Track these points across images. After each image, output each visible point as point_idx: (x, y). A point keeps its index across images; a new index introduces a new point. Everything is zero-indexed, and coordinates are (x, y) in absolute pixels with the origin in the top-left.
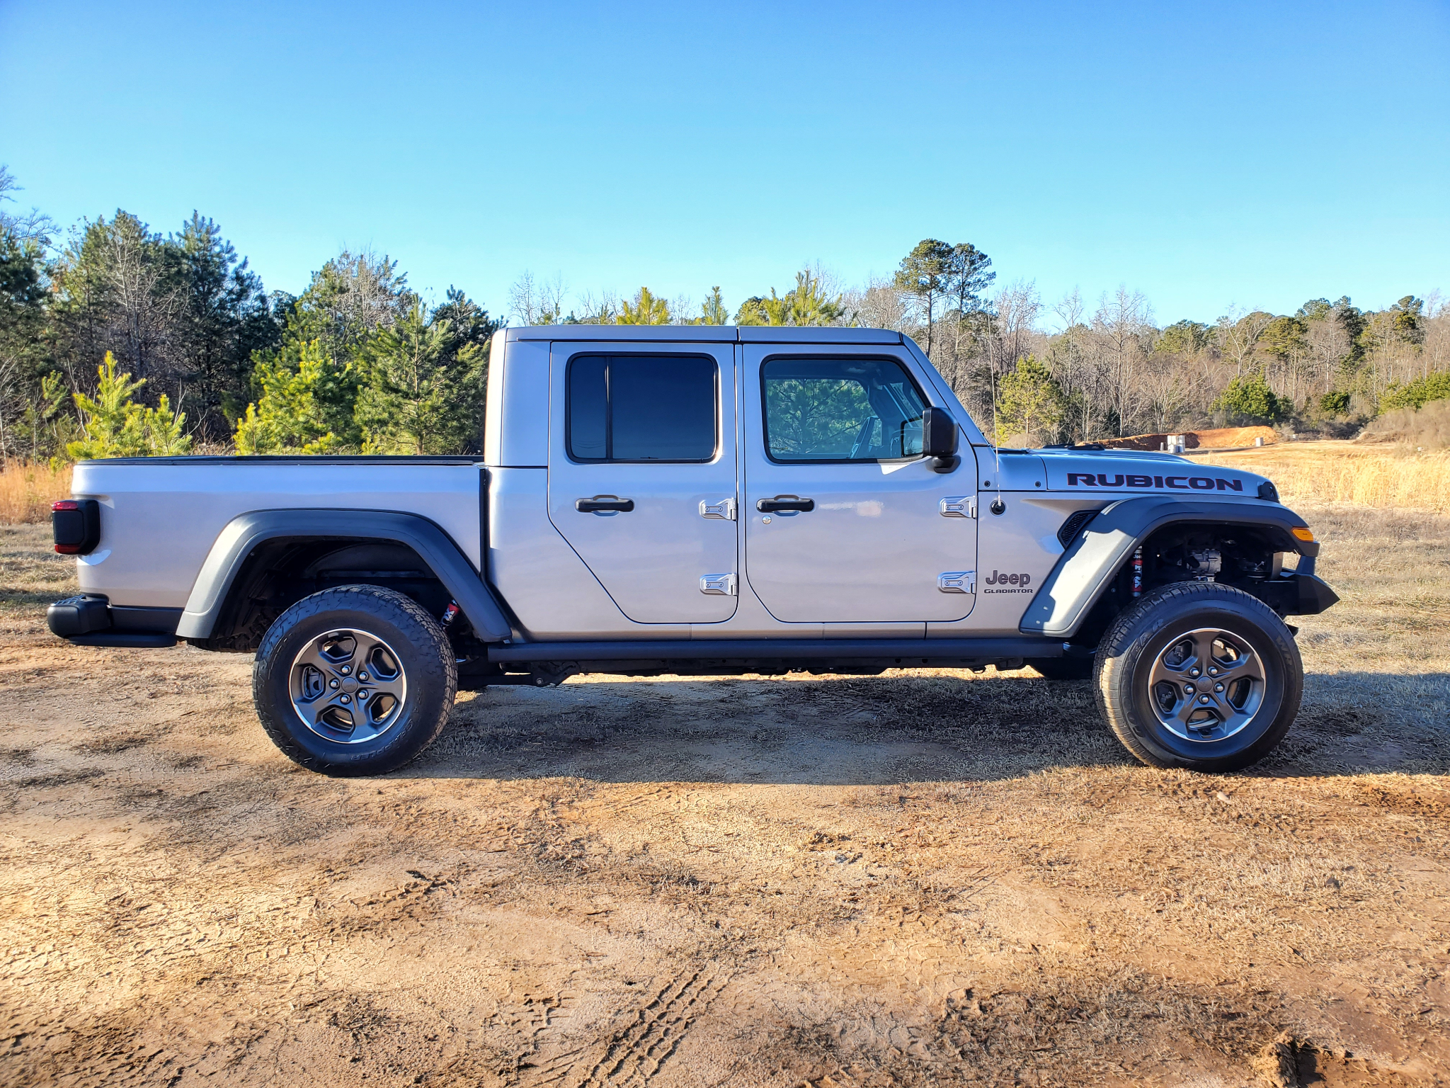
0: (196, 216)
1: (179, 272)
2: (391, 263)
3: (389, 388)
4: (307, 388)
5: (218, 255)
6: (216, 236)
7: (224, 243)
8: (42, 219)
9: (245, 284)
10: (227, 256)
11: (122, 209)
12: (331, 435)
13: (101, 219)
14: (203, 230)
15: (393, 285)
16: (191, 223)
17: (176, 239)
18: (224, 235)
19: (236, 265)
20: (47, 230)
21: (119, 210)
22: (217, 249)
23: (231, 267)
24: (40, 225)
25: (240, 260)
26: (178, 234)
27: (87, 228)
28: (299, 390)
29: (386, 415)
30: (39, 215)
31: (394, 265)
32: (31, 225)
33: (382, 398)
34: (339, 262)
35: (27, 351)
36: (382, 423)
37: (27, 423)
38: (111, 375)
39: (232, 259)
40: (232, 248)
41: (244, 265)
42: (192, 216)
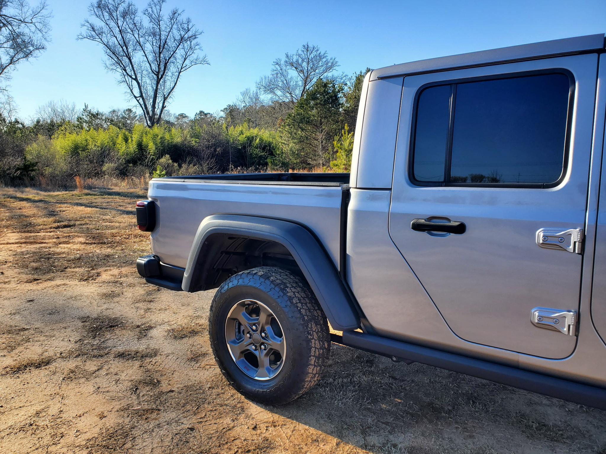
8: (345, 76)
11: (369, 68)
13: (361, 73)
20: (346, 80)
21: (367, 68)
24: (344, 78)
27: (356, 77)
30: (344, 75)
32: (341, 79)
35: (334, 126)
37: (329, 153)
38: (347, 133)
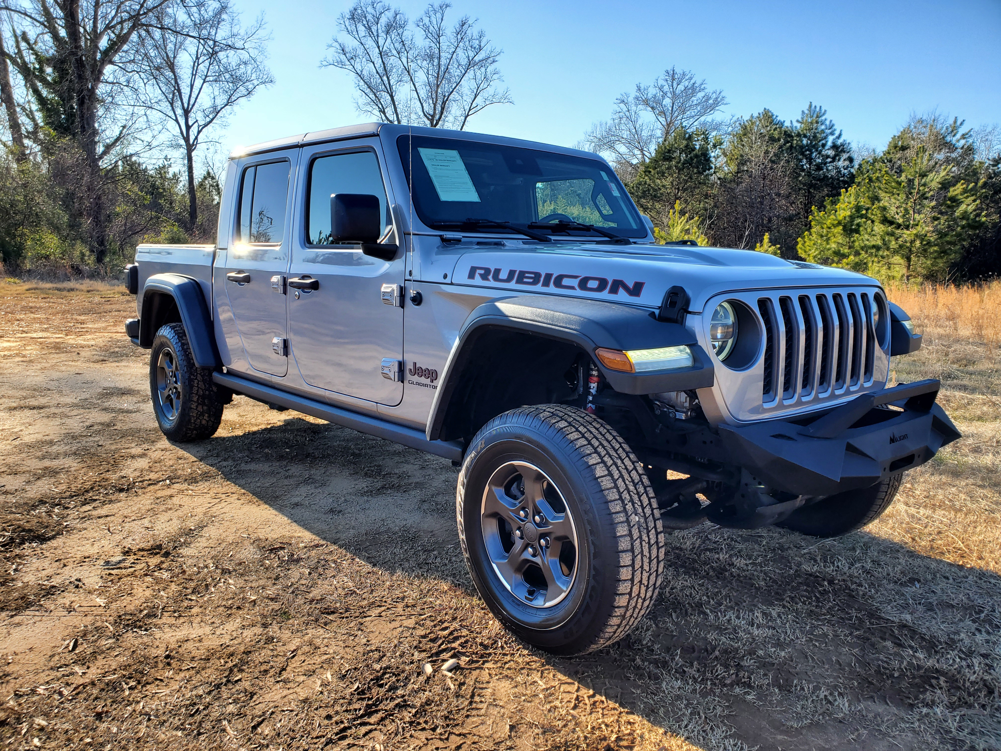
0: (810, 106)
1: (791, 146)
2: (959, 123)
3: (886, 221)
4: (839, 223)
5: (823, 131)
6: (823, 118)
7: (828, 123)
9: (839, 149)
10: (829, 131)
11: (766, 108)
12: (852, 257)
13: (752, 116)
14: (815, 115)
15: (958, 141)
16: (806, 112)
17: (795, 124)
18: (828, 117)
19: (834, 137)
21: (764, 109)
22: (823, 127)
23: (831, 139)
25: (837, 133)
26: (798, 121)
27: (742, 124)
28: (833, 225)
29: (879, 243)
31: (961, 124)
33: (879, 228)
34: (915, 127)
36: (878, 248)
39: (832, 134)
40: (833, 125)
41: (840, 135)
42: (807, 107)
